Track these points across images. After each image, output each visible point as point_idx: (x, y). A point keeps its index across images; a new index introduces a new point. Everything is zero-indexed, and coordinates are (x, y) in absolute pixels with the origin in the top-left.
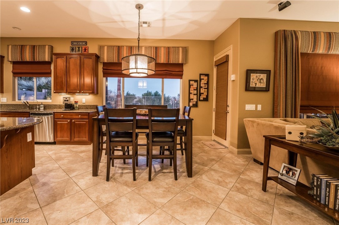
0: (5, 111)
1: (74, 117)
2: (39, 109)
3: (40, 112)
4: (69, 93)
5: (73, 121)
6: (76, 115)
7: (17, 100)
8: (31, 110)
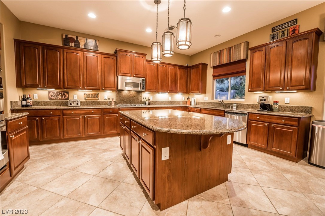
0: (207, 108)
1: (275, 121)
2: (232, 107)
3: (233, 111)
4: (267, 91)
5: (272, 126)
6: (278, 119)
7: (214, 99)
8: (225, 108)
